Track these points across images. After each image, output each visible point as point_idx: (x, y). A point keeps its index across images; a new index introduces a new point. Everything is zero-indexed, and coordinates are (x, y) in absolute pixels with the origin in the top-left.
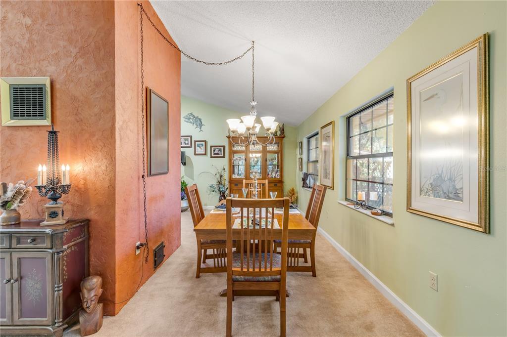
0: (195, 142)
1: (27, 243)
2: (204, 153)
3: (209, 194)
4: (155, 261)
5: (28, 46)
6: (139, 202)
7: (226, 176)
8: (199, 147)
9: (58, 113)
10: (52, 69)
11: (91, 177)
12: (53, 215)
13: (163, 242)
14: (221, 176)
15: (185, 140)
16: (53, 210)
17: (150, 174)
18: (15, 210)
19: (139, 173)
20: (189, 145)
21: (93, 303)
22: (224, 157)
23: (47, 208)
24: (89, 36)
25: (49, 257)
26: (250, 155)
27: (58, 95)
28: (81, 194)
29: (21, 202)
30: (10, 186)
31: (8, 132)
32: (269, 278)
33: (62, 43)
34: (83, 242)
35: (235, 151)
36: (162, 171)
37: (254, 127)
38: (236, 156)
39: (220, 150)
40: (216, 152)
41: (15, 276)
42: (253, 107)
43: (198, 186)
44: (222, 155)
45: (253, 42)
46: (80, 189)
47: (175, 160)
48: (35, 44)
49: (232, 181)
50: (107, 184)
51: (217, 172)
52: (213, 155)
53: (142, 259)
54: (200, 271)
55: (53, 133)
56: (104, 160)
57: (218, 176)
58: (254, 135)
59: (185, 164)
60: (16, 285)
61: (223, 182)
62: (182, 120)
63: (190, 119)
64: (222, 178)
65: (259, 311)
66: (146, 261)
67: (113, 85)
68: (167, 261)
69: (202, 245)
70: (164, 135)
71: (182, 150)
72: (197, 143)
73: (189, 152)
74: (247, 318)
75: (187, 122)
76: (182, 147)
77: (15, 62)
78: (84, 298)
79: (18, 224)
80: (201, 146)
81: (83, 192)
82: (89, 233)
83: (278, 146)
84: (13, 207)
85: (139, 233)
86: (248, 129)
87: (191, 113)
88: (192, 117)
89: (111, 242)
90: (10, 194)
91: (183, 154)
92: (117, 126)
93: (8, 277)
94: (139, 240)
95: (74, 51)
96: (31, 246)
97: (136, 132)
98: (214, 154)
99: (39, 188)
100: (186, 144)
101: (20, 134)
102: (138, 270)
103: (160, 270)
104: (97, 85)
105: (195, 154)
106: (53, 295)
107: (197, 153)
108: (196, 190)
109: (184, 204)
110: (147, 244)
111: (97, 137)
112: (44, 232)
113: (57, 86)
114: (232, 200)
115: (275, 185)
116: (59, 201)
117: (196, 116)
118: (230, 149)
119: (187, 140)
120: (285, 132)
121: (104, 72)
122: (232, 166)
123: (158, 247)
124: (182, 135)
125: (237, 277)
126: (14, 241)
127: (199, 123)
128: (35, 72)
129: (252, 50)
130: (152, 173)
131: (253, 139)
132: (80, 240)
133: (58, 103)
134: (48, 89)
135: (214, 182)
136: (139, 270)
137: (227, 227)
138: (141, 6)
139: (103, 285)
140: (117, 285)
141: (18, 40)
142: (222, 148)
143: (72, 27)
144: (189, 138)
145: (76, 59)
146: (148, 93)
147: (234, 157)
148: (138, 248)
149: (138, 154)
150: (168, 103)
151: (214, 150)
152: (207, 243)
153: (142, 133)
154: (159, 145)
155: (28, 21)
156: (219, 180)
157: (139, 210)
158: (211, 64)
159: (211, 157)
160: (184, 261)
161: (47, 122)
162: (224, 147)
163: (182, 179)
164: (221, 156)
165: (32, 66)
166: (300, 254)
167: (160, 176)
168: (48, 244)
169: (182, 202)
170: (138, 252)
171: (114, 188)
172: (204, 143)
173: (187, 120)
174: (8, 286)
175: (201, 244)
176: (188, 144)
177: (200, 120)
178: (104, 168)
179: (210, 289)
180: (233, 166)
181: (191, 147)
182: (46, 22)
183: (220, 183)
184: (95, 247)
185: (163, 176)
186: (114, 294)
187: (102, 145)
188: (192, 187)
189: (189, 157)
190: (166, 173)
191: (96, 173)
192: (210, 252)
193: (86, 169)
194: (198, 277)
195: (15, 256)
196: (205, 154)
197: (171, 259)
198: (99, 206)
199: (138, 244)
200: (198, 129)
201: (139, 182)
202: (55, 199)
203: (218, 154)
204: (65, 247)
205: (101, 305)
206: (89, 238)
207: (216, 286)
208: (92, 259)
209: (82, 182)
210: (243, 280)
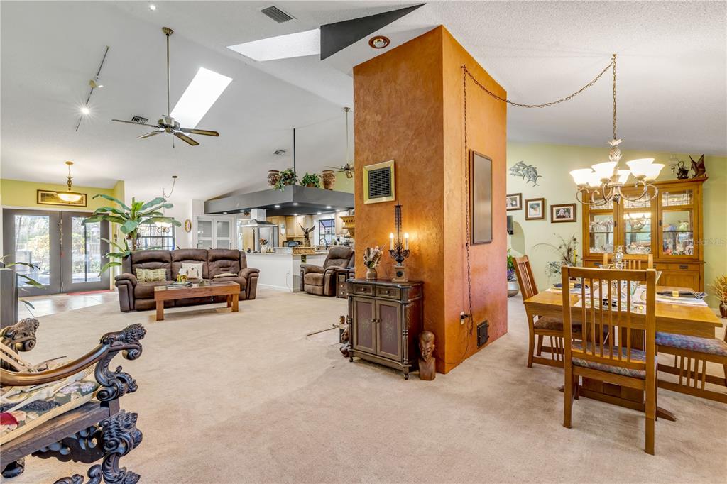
0: (527, 201)
1: (385, 294)
2: (541, 216)
3: (549, 277)
4: (479, 339)
5: (379, 138)
6: (463, 270)
7: (578, 250)
8: (533, 208)
9: (399, 190)
10: (395, 153)
11: (424, 244)
12: (399, 274)
13: (486, 321)
14: (569, 250)
15: (512, 200)
16: (399, 270)
17: (473, 243)
18: (374, 269)
19: (462, 240)
20: (518, 206)
21: (429, 353)
22: (574, 221)
23: (396, 268)
24: (422, 117)
25: (399, 307)
26: (626, 217)
27: (399, 174)
28: (416, 259)
29: (378, 263)
30: (372, 250)
31: (367, 209)
32: (627, 371)
33: (401, 129)
34: (419, 300)
35: (596, 211)
36: (486, 240)
37: (615, 177)
38: (597, 218)
39: (568, 211)
40: (561, 214)
41: (378, 318)
42: (614, 148)
43: (529, 259)
44: (572, 218)
45: (614, 55)
46: (415, 254)
47: (499, 228)
48: (384, 134)
49: (589, 257)
50: (437, 251)
51: (563, 243)
52: (555, 219)
53: (466, 330)
54: (532, 361)
55: (398, 207)
56: (435, 229)
57: (564, 250)
58: (616, 187)
59: (511, 233)
60: (378, 324)
61: (573, 259)
62: (509, 173)
63: (518, 170)
64: (571, 253)
65: (616, 419)
66: (471, 333)
67: (442, 158)
68: (490, 345)
69: (534, 329)
70: (488, 197)
71: (509, 213)
72: (529, 203)
73: (518, 217)
74: (595, 419)
75: (515, 175)
76: (508, 210)
77: (371, 152)
78: (422, 348)
79: (376, 280)
80: (535, 206)
81: (418, 257)
82: (423, 294)
83: (691, 196)
84: (373, 267)
85: (463, 303)
86: (605, 181)
87: (521, 163)
88: (521, 168)
89: (441, 304)
90: (372, 256)
91: (509, 219)
92: (445, 196)
93: (373, 318)
94: (464, 310)
95: (411, 133)
96: (387, 296)
97: (460, 199)
98: (558, 217)
99: (391, 251)
100: (513, 205)
101: (375, 209)
102: (462, 340)
103: (483, 351)
104: (428, 160)
105: (527, 219)
106: (402, 338)
107: (529, 217)
108: (527, 263)
109: (512, 287)
110: (471, 316)
111: (428, 208)
112: (396, 287)
113: (399, 167)
114: (569, 269)
115: (681, 267)
116: (402, 263)
117: (528, 165)
118: (585, 208)
119: (515, 200)
120: (706, 169)
121: (434, 147)
122: (588, 235)
123: (481, 324)
124: (508, 193)
125: (579, 361)
126: (377, 291)
127: (533, 174)
128: (384, 157)
129: (612, 67)
130: (475, 242)
131: (614, 193)
132: (417, 298)
133: (399, 181)
134: (392, 170)
135: (558, 259)
136: (464, 341)
137: (564, 303)
138: (465, 67)
139: (436, 342)
140: (446, 346)
141: (373, 135)
142: (571, 208)
143: (409, 114)
144: (518, 197)
145: (412, 140)
146: (471, 155)
147: (593, 220)
148: (463, 317)
149: (462, 221)
150: (491, 161)
151: (558, 211)
152: (542, 328)
153: (465, 199)
154: (482, 208)
155: (379, 118)
156: (566, 255)
157: (463, 280)
158: (547, 105)
159: (553, 222)
160: (512, 348)
161: (391, 198)
162: (574, 205)
163: (508, 253)
164: (569, 219)
165: (382, 153)
166: (707, 376)
167: (482, 246)
168: (398, 296)
169: (509, 283)
170: (462, 322)
171: (443, 254)
172: (540, 202)
173: (514, 172)
174: (373, 324)
175: (534, 327)
176: (516, 205)
177: (534, 170)
178: (434, 235)
179: (545, 381)
180: (592, 235)
181: (520, 209)
182: (391, 115)
183: (567, 260)
184: (428, 307)
185: (486, 245)
186: (444, 354)
187: (433, 214)
188: (522, 259)
189: (518, 223)
190: (490, 242)
191: (428, 241)
192: (547, 341)
193: (421, 237)
194: (530, 366)
195: (378, 303)
196: (543, 218)
197: (495, 343)
198: (431, 270)
199: (462, 313)
200: (532, 183)
201: (462, 250)
202: (400, 261)
203: (564, 217)
204: (409, 300)
205: (434, 359)
206: (423, 299)
207: (555, 380)
208: (425, 317)
209: (417, 248)
210: (587, 365)
